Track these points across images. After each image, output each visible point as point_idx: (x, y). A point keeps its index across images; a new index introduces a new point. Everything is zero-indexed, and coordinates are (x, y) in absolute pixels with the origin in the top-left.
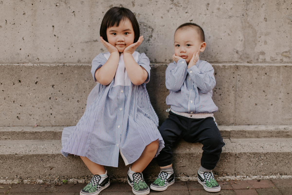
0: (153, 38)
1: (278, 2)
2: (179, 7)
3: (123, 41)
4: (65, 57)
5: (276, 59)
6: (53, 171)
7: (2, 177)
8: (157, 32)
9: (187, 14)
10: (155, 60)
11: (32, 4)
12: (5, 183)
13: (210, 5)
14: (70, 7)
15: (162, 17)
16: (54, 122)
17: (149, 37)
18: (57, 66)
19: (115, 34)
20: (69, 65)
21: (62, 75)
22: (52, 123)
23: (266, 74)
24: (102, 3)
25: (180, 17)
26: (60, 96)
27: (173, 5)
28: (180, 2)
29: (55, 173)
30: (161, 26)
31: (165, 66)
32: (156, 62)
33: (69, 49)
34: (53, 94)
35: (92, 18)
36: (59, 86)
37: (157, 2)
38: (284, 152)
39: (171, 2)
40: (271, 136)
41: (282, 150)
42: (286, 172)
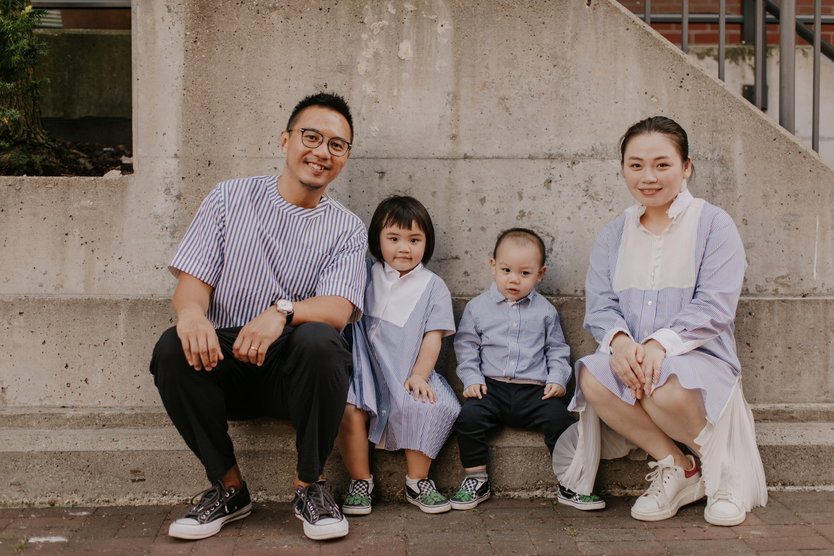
0: (553, 252)
1: (765, 192)
2: (598, 201)
3: (407, 253)
5: (766, 290)
8: (561, 243)
9: (612, 212)
10: (558, 290)
11: (350, 197)
15: (569, 218)
19: (395, 240)
23: (750, 314)
24: (467, 195)
25: (600, 218)
27: (587, 199)
28: (598, 193)
30: (567, 233)
31: (576, 300)
32: (560, 295)
35: (451, 219)
37: (560, 192)
38: (787, 444)
39: (584, 193)
40: (764, 419)
41: (783, 442)
42: (791, 480)
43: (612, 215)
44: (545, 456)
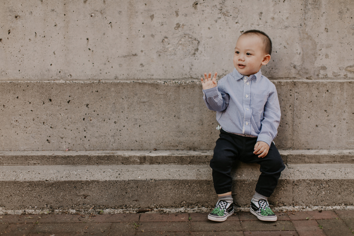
0: (199, 51)
1: (341, 10)
2: (228, 16)
4: (101, 73)
5: (339, 75)
6: (87, 200)
7: (30, 207)
8: (204, 44)
9: (238, 24)
11: (65, 15)
12: (33, 213)
13: (263, 15)
14: (107, 18)
16: (88, 146)
17: (195, 50)
18: (92, 83)
20: (105, 82)
21: (97, 93)
22: (86, 147)
23: (327, 91)
24: (142, 13)
25: (230, 28)
26: (95, 117)
27: (221, 15)
28: (229, 11)
29: (89, 202)
30: (208, 38)
33: (105, 64)
34: (87, 114)
35: (131, 30)
36: (94, 105)
37: (203, 11)
38: (349, 179)
39: (219, 11)
40: (334, 161)
41: (346, 177)
42: (351, 202)
43: (238, 26)
44: (187, 186)
